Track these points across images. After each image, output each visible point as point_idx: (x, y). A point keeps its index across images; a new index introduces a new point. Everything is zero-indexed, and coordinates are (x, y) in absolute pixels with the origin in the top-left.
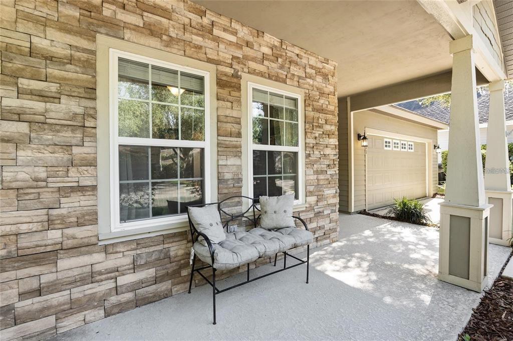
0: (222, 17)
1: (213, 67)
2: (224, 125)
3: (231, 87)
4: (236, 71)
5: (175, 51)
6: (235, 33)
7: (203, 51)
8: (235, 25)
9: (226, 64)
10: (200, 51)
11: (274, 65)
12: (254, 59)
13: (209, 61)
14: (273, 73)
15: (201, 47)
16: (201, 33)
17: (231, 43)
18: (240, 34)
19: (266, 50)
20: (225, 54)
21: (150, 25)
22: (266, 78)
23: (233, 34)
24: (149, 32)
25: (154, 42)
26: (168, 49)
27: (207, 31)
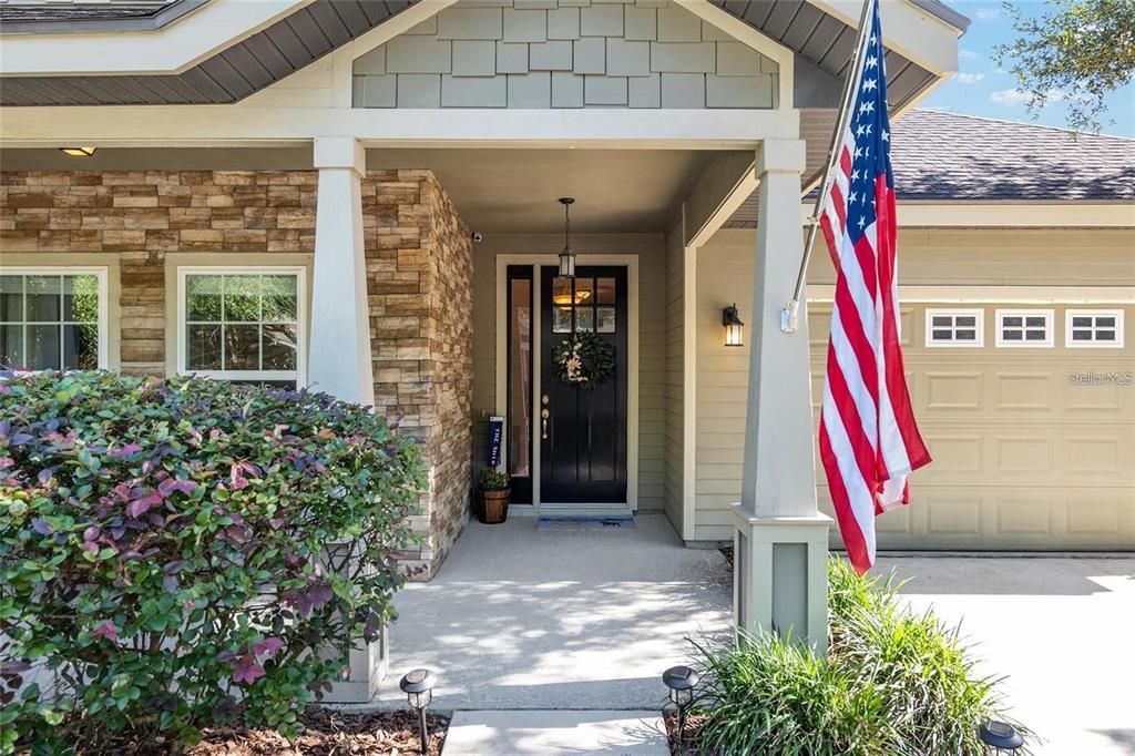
0: (131, 175)
1: (116, 256)
2: (132, 343)
3: (143, 282)
4: (153, 254)
5: (56, 249)
6: (153, 191)
7: (98, 236)
8: (151, 180)
9: (138, 248)
10: (93, 238)
11: (234, 224)
12: (192, 225)
13: (107, 249)
14: (233, 237)
15: (95, 231)
16: (94, 211)
17: (146, 211)
18: (163, 191)
19: (220, 200)
20: (133, 231)
21: (24, 223)
22: (218, 251)
23: (151, 196)
24: (22, 233)
25: (30, 245)
26: (49, 248)
27: (102, 206)
